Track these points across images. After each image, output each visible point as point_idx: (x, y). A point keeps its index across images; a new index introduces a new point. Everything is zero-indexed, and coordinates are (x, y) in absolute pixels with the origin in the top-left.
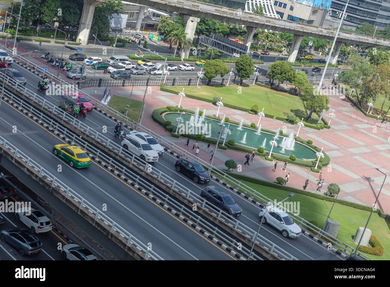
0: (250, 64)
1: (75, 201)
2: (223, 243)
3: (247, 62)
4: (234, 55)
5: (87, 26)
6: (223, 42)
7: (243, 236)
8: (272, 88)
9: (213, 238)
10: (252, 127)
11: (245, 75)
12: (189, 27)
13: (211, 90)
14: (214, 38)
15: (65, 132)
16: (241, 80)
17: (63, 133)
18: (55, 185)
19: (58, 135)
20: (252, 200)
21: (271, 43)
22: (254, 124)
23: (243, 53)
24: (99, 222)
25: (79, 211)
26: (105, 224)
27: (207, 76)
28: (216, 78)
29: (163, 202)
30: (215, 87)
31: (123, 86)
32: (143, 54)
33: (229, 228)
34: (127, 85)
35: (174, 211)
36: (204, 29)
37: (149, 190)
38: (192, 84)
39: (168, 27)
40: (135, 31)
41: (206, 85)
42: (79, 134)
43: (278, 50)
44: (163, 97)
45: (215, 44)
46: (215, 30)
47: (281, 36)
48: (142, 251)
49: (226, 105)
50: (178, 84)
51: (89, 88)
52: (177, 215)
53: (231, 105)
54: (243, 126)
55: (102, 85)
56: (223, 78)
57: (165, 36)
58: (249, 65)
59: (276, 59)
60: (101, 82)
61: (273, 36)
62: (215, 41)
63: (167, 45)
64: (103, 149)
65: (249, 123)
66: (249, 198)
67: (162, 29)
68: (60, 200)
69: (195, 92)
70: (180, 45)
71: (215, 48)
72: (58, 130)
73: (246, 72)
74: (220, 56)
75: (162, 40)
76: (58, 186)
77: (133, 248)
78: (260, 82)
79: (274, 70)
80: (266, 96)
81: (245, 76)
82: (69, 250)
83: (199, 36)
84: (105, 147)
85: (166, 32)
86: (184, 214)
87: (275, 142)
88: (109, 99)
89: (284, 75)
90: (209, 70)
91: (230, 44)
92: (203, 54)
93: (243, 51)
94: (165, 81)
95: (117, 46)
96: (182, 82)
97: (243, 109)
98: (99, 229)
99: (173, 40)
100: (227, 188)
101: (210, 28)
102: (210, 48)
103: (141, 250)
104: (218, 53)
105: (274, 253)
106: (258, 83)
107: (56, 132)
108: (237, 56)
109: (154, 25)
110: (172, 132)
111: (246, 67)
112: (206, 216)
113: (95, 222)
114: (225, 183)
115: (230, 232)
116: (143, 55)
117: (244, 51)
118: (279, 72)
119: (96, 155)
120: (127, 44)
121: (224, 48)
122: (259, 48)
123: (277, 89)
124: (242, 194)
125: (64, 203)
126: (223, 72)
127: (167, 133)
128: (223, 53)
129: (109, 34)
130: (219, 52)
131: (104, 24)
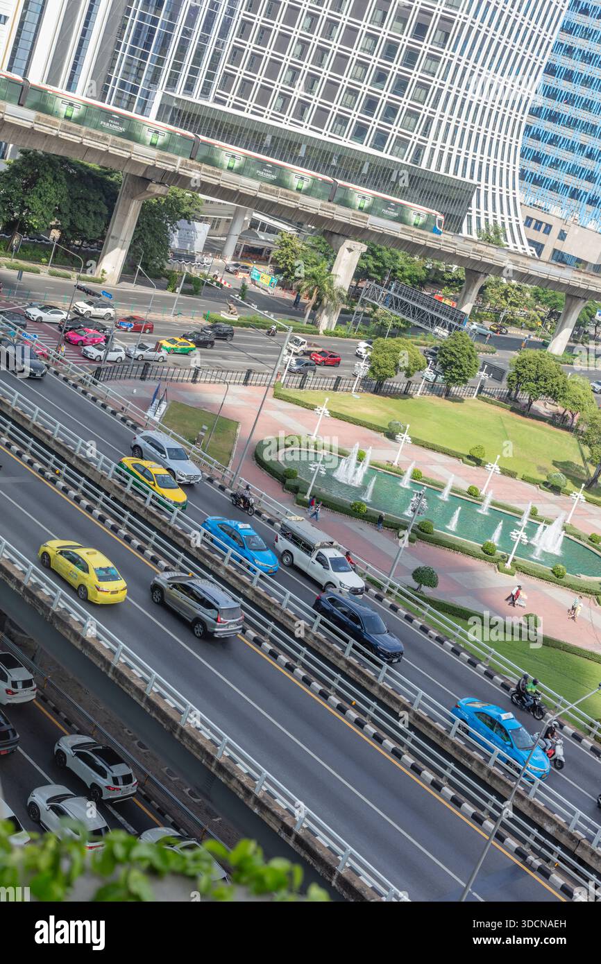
0: (471, 353)
1: (102, 646)
2: (424, 767)
3: (464, 349)
4: (436, 330)
5: (120, 243)
6: (414, 300)
7: (468, 754)
8: (512, 410)
9: (404, 754)
10: (471, 494)
11: (457, 377)
12: (342, 263)
13: (382, 405)
14: (395, 291)
15: (81, 486)
16: (448, 387)
17: (76, 488)
18: (59, 606)
19: (65, 490)
20: (485, 669)
21: (513, 308)
22: (476, 489)
23: (456, 327)
24: (153, 699)
25: (111, 670)
26: (169, 706)
27: (374, 373)
28: (395, 378)
29: (293, 663)
30: (391, 397)
31: (194, 381)
32: (239, 313)
33: (437, 732)
34: (203, 379)
35: (317, 686)
36: (372, 266)
37: (264, 634)
38: (342, 387)
39: (293, 257)
40: (220, 261)
41: (372, 393)
42: (108, 490)
43: (527, 325)
44: (279, 413)
45: (395, 304)
46: (394, 271)
47: (535, 294)
48: (248, 774)
49: (416, 442)
50: (312, 386)
51: (121, 382)
52: (324, 695)
53: (427, 443)
54: (452, 490)
55: (148, 376)
56: (410, 379)
57: (286, 277)
58: (469, 356)
59: (523, 345)
60: (147, 370)
61: (518, 293)
62: (395, 298)
63: (290, 297)
64: (162, 528)
65: (465, 487)
66: (479, 665)
67: (281, 261)
68: (69, 641)
69: (347, 407)
70: (319, 299)
71: (395, 312)
72: (66, 480)
73: (461, 371)
74: (404, 330)
75: (279, 284)
76: (65, 609)
77: (229, 767)
78: (489, 394)
79: (521, 371)
80: (501, 427)
81: (457, 380)
82: (72, 748)
83: (358, 282)
84: (165, 525)
85: (290, 268)
86: (339, 694)
87: (522, 534)
88: (163, 410)
89: (542, 383)
90: (381, 362)
91: (428, 307)
92: (366, 323)
93: (456, 324)
94: (284, 377)
95: (183, 292)
96: (322, 383)
97: (452, 451)
98: (154, 715)
99: (304, 287)
100: (430, 637)
101: (385, 267)
102: (382, 309)
103: (245, 771)
104: (400, 323)
105: (536, 799)
106: (483, 395)
107: (61, 483)
108: (442, 332)
109: (262, 250)
110: (299, 494)
111: (461, 359)
112: (385, 700)
113: (144, 699)
114: (427, 626)
115: (438, 742)
116: (238, 316)
117: (459, 323)
118: (533, 375)
119: (147, 542)
120: (204, 289)
121: (414, 312)
122: (486, 318)
123: (525, 411)
124: (462, 653)
125: (77, 649)
126: (412, 367)
127: (287, 495)
128: (410, 323)
129: (166, 264)
130: (403, 320)
131: (158, 242)
